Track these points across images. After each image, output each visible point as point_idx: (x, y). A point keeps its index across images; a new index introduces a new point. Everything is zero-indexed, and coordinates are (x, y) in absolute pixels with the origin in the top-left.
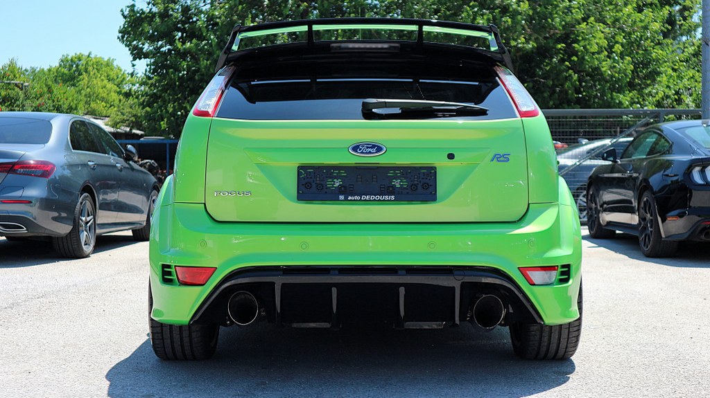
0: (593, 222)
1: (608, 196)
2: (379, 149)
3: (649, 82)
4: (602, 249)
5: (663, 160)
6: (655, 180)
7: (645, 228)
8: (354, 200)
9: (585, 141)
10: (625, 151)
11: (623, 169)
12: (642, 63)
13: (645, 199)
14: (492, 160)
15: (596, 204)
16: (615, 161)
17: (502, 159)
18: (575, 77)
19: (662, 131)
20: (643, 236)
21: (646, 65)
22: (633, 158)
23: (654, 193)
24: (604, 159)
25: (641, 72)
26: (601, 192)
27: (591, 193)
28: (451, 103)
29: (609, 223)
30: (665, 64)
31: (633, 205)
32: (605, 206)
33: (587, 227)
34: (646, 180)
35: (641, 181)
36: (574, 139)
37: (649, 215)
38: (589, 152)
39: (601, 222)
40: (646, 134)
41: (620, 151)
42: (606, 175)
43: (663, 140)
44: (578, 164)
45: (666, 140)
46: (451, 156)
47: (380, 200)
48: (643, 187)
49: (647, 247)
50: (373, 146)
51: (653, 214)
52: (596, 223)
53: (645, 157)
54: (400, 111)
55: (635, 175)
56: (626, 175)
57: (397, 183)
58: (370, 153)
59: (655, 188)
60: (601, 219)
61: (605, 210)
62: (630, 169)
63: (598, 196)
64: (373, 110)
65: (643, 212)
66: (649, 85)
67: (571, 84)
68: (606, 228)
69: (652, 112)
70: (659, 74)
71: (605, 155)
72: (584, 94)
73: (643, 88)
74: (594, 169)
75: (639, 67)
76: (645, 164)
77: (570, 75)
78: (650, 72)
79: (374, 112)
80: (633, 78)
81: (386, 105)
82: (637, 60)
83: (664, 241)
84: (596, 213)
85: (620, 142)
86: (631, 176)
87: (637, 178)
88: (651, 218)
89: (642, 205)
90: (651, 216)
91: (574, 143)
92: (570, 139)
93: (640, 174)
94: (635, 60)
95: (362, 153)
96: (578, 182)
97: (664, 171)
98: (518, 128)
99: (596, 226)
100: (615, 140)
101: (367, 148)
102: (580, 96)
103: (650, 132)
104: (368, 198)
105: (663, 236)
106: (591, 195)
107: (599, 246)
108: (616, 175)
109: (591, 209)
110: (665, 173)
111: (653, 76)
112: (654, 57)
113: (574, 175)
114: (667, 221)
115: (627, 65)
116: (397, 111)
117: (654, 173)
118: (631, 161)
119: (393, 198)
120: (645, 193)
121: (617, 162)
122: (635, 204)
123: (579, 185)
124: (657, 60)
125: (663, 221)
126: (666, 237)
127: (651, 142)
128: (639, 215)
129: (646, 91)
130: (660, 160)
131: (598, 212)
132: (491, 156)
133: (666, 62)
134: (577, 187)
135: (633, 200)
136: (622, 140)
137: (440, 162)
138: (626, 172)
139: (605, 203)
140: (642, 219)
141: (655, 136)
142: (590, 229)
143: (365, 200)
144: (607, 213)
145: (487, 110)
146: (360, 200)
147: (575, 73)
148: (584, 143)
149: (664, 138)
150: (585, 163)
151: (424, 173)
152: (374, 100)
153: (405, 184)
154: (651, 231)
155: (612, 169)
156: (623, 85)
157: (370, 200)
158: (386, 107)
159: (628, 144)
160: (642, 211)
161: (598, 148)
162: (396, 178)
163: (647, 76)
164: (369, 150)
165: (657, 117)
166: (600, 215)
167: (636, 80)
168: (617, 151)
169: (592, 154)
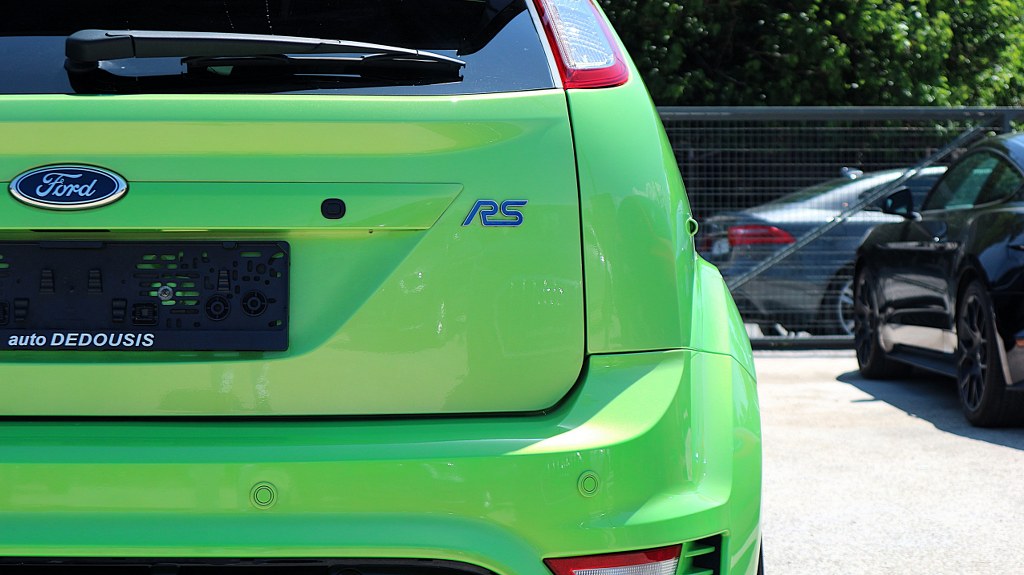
0: (866, 343)
1: (896, 289)
2: (105, 186)
3: (985, 61)
4: (882, 406)
5: (1010, 213)
6: (992, 257)
7: (970, 363)
8: (28, 347)
9: (854, 174)
10: (932, 193)
11: (926, 233)
12: (971, 23)
13: (971, 299)
14: (468, 221)
15: (872, 307)
16: (909, 216)
17: (499, 216)
18: (842, 49)
19: (1006, 151)
20: (967, 380)
21: (979, 27)
22: (949, 208)
23: (989, 286)
24: (887, 211)
25: (971, 41)
26: (881, 281)
27: (862, 282)
28: (344, 43)
29: (899, 348)
30: (1016, 27)
31: (948, 312)
32: (890, 310)
33: (853, 352)
34: (972, 257)
35: (964, 259)
36: (831, 169)
37: (978, 335)
38: (863, 196)
39: (883, 344)
40: (975, 158)
41: (920, 193)
42: (893, 246)
43: (1008, 170)
44: (839, 220)
45: (1015, 171)
46: (333, 209)
47: (107, 347)
48: (966, 275)
49: (975, 404)
50: (86, 177)
51: (988, 332)
52: (872, 346)
53: (970, 206)
54: (184, 69)
55: (950, 246)
56: (932, 246)
57: (164, 294)
58: (75, 197)
59: (992, 277)
60: (881, 338)
61: (890, 320)
62: (941, 233)
63: (876, 289)
64: (101, 64)
65: (967, 327)
66: (985, 67)
67: (835, 62)
68: (894, 358)
69: (988, 114)
70: (1004, 44)
71: (890, 202)
72: (862, 82)
73: (975, 73)
74: (870, 231)
75: (966, 33)
76: (970, 222)
77: (832, 45)
78: (987, 41)
79: (103, 72)
80: (954, 53)
81: (134, 48)
82: (963, 18)
83: (1010, 392)
84: (872, 327)
85: (925, 176)
86: (942, 248)
87: (954, 252)
88: (983, 341)
89: (965, 312)
90: (983, 336)
91: (831, 176)
92: (823, 169)
93: (960, 244)
94: (958, 19)
95: (50, 197)
96: (839, 257)
97: (1012, 239)
98: (551, 122)
99: (872, 352)
100: (913, 172)
101: (68, 181)
102: (856, 86)
103: (983, 152)
104: (69, 339)
105: (1009, 380)
106: (863, 287)
107: (876, 399)
108: (912, 245)
109: (862, 316)
110: (1013, 243)
111: (993, 50)
112: (994, 13)
113: (832, 243)
114: (1016, 349)
115: (941, 27)
116: (175, 66)
117: (989, 244)
118: (942, 215)
119: (149, 339)
120: (971, 287)
121: (914, 217)
122: (951, 309)
123: (839, 265)
124: (1000, 19)
125: (1009, 347)
126: (1015, 385)
127: (984, 175)
128: (958, 333)
129: (981, 78)
130: (1002, 213)
131: (875, 322)
132: (464, 206)
133: (1015, 22)
134: (838, 267)
135: (946, 298)
136: (927, 171)
137: (301, 225)
138: (930, 240)
139: (890, 304)
140: (963, 342)
141: (994, 162)
142: (861, 358)
143: (63, 348)
144: (894, 325)
145: (459, 66)
146: (47, 347)
147: (842, 42)
148: (853, 177)
149: (1011, 166)
150: (851, 219)
151: (250, 261)
152: (99, 34)
153: (191, 295)
154: (983, 371)
155: (903, 232)
156: (937, 66)
157: (77, 348)
158: (135, 54)
159: (936, 179)
160: (965, 325)
161: (880, 188)
162: (163, 276)
163: (981, 50)
164: (73, 188)
165: (999, 123)
166: (880, 329)
167: (962, 57)
168: (914, 194)
169: (869, 201)
